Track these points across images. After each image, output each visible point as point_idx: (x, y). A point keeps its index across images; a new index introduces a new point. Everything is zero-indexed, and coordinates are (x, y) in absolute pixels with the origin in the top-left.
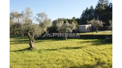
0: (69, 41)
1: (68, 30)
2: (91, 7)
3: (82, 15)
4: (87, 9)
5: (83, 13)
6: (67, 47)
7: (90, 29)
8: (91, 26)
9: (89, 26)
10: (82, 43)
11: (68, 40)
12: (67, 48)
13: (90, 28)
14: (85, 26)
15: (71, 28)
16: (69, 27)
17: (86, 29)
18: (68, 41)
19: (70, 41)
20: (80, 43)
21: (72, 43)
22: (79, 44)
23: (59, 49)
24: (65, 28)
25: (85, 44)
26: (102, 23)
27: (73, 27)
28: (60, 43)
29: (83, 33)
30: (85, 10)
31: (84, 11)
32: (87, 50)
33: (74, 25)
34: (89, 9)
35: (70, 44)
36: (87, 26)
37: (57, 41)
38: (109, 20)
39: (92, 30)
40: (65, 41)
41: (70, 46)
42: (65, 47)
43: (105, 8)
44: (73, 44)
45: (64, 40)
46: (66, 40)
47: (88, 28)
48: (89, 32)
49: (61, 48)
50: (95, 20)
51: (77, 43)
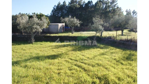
0: (38, 45)
1: (36, 28)
2: (64, 3)
3: (53, 11)
4: (59, 4)
5: (54, 9)
6: (36, 56)
7: (63, 29)
8: (64, 25)
9: (62, 25)
10: (59, 47)
11: (35, 43)
12: (38, 58)
13: (63, 27)
14: (58, 25)
15: (41, 26)
16: (38, 24)
17: (59, 28)
18: (35, 45)
19: (40, 45)
20: (55, 48)
21: (43, 47)
22: (54, 50)
23: (23, 61)
24: (32, 26)
25: (63, 50)
26: (78, 22)
27: (43, 25)
28: (24, 48)
29: (56, 33)
30: (57, 5)
31: (55, 6)
32: (71, 59)
33: (45, 22)
34: (61, 4)
35: (41, 51)
36: (60, 25)
37: (19, 45)
38: (93, 18)
39: (65, 31)
40: (31, 45)
41: (41, 54)
42: (34, 56)
43: (79, 6)
44: (45, 49)
45: (30, 43)
46: (33, 44)
47: (61, 28)
48: (62, 33)
49: (26, 58)
50: (71, 18)
51: (50, 47)
